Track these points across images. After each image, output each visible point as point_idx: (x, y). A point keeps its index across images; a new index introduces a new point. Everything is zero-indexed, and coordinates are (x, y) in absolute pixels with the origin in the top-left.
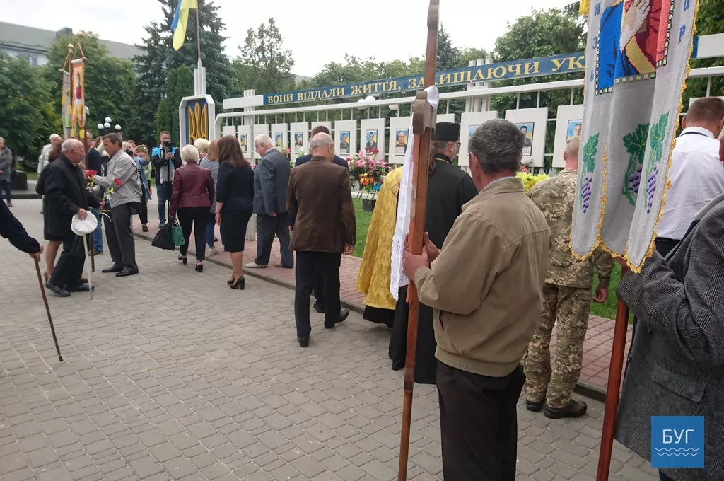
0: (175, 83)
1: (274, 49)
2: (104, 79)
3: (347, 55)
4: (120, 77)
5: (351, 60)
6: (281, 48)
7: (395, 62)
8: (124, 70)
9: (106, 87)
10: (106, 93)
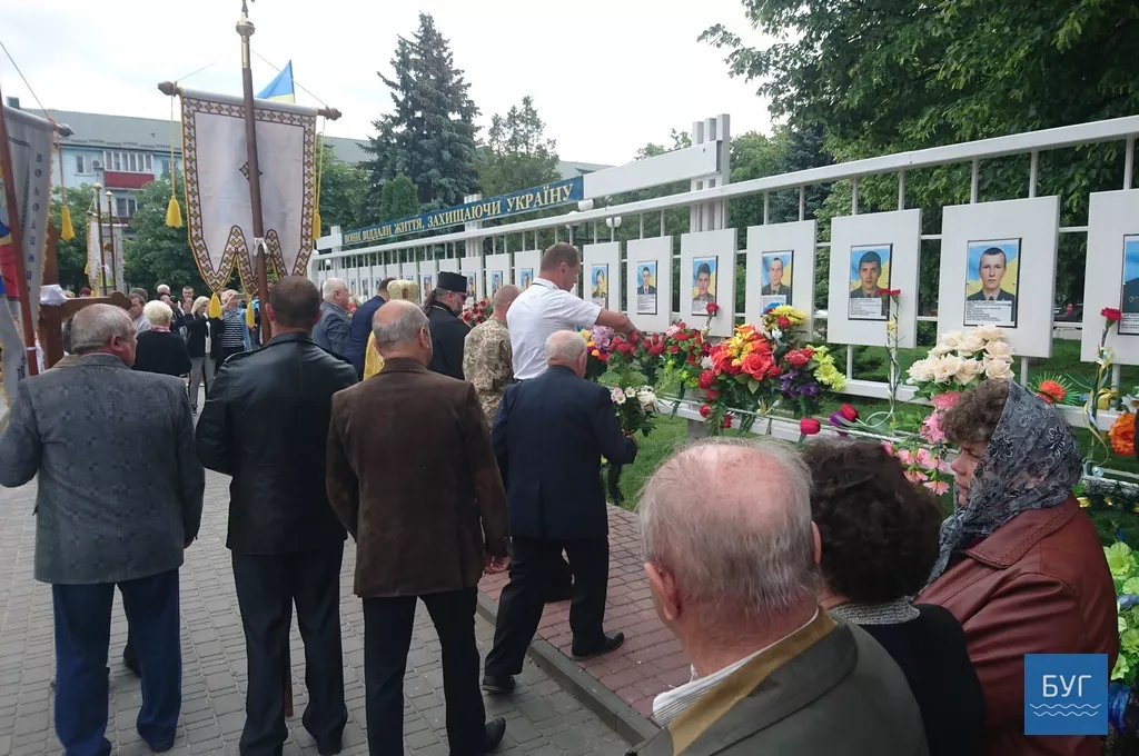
0: (391, 200)
1: (530, 141)
2: (330, 196)
3: (674, 132)
4: (349, 191)
5: (681, 137)
6: (539, 139)
7: (747, 136)
8: (354, 181)
9: (333, 205)
10: (331, 214)
